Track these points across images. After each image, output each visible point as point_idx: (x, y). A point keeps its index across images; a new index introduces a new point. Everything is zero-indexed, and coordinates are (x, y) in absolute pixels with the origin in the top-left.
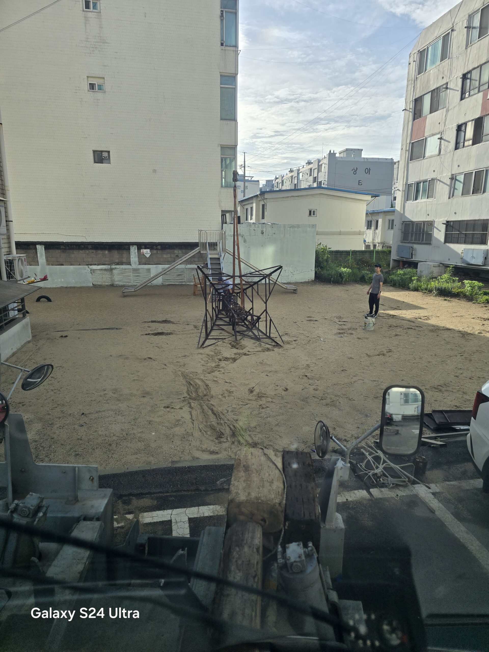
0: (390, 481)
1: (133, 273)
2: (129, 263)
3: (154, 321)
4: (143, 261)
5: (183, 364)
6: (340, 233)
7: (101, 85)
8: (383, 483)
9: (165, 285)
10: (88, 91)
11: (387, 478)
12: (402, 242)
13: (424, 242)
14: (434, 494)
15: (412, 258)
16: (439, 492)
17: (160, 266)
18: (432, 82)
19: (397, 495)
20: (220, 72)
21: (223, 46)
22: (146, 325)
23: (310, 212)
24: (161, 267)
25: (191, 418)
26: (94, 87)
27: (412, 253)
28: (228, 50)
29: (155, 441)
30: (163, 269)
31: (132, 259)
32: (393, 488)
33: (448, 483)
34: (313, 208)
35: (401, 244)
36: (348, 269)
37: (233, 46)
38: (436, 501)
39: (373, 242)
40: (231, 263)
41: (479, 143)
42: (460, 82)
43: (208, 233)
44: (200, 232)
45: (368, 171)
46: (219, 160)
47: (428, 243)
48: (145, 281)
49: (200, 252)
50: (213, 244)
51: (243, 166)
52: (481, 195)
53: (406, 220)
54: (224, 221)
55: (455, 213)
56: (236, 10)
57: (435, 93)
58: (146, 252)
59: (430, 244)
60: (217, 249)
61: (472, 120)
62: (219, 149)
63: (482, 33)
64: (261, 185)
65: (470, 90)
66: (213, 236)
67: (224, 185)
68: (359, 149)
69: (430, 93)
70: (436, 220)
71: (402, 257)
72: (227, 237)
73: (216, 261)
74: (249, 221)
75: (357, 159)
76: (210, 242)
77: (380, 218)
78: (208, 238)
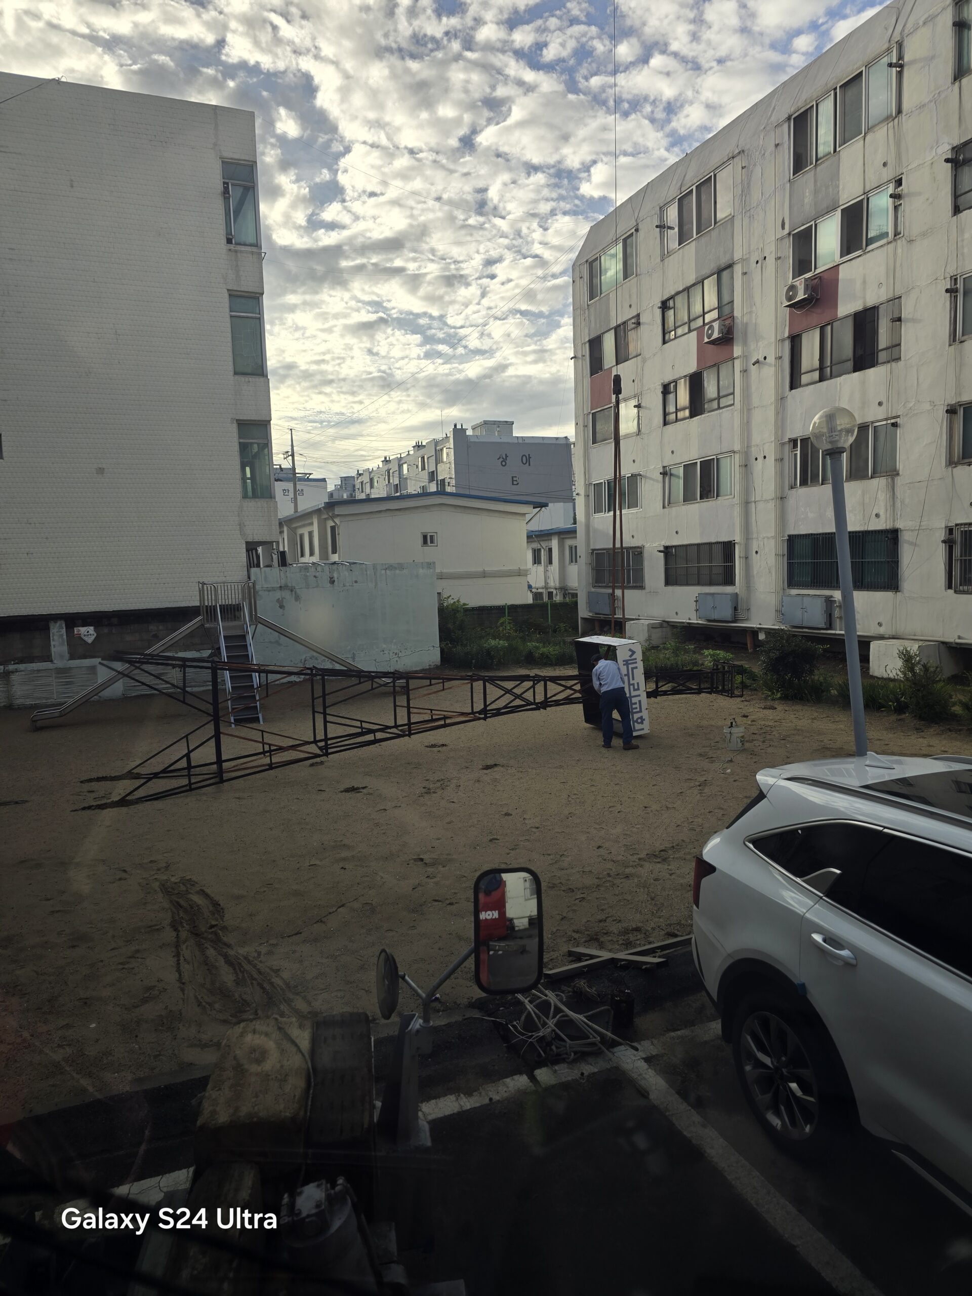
0: (570, 1048)
1: (57, 678)
2: (48, 658)
3: (103, 777)
4: (79, 650)
5: (165, 865)
6: (484, 575)
8: (558, 1055)
9: (131, 696)
11: (564, 1044)
12: (594, 587)
13: (631, 584)
14: (648, 1060)
15: (614, 614)
16: (657, 1055)
18: (613, 313)
19: (582, 1074)
20: (228, 290)
21: (231, 243)
22: (86, 786)
23: (425, 537)
25: (180, 980)
27: (614, 605)
28: (241, 252)
29: (97, 1041)
31: (53, 650)
32: (575, 1061)
33: (672, 1034)
34: (429, 529)
35: (593, 590)
36: (501, 642)
37: (251, 245)
38: (651, 1072)
39: (546, 587)
40: (271, 642)
41: (701, 414)
42: (658, 312)
43: (219, 587)
44: (203, 587)
45: (527, 460)
46: (236, 448)
47: (639, 585)
48: (84, 693)
49: (203, 625)
50: (231, 609)
51: (290, 454)
52: (714, 502)
53: (598, 547)
54: (253, 562)
55: (677, 532)
56: (254, 183)
57: (620, 331)
58: (86, 633)
59: (642, 587)
60: (239, 618)
61: (685, 376)
62: (234, 428)
63: (683, 238)
64: (331, 487)
65: (675, 328)
66: (230, 591)
67: (250, 493)
68: (506, 422)
69: (613, 331)
70: (647, 545)
71: (596, 614)
72: (260, 593)
73: (238, 642)
74: (307, 559)
75: (505, 439)
76: (224, 603)
77: (555, 544)
78: (220, 596)
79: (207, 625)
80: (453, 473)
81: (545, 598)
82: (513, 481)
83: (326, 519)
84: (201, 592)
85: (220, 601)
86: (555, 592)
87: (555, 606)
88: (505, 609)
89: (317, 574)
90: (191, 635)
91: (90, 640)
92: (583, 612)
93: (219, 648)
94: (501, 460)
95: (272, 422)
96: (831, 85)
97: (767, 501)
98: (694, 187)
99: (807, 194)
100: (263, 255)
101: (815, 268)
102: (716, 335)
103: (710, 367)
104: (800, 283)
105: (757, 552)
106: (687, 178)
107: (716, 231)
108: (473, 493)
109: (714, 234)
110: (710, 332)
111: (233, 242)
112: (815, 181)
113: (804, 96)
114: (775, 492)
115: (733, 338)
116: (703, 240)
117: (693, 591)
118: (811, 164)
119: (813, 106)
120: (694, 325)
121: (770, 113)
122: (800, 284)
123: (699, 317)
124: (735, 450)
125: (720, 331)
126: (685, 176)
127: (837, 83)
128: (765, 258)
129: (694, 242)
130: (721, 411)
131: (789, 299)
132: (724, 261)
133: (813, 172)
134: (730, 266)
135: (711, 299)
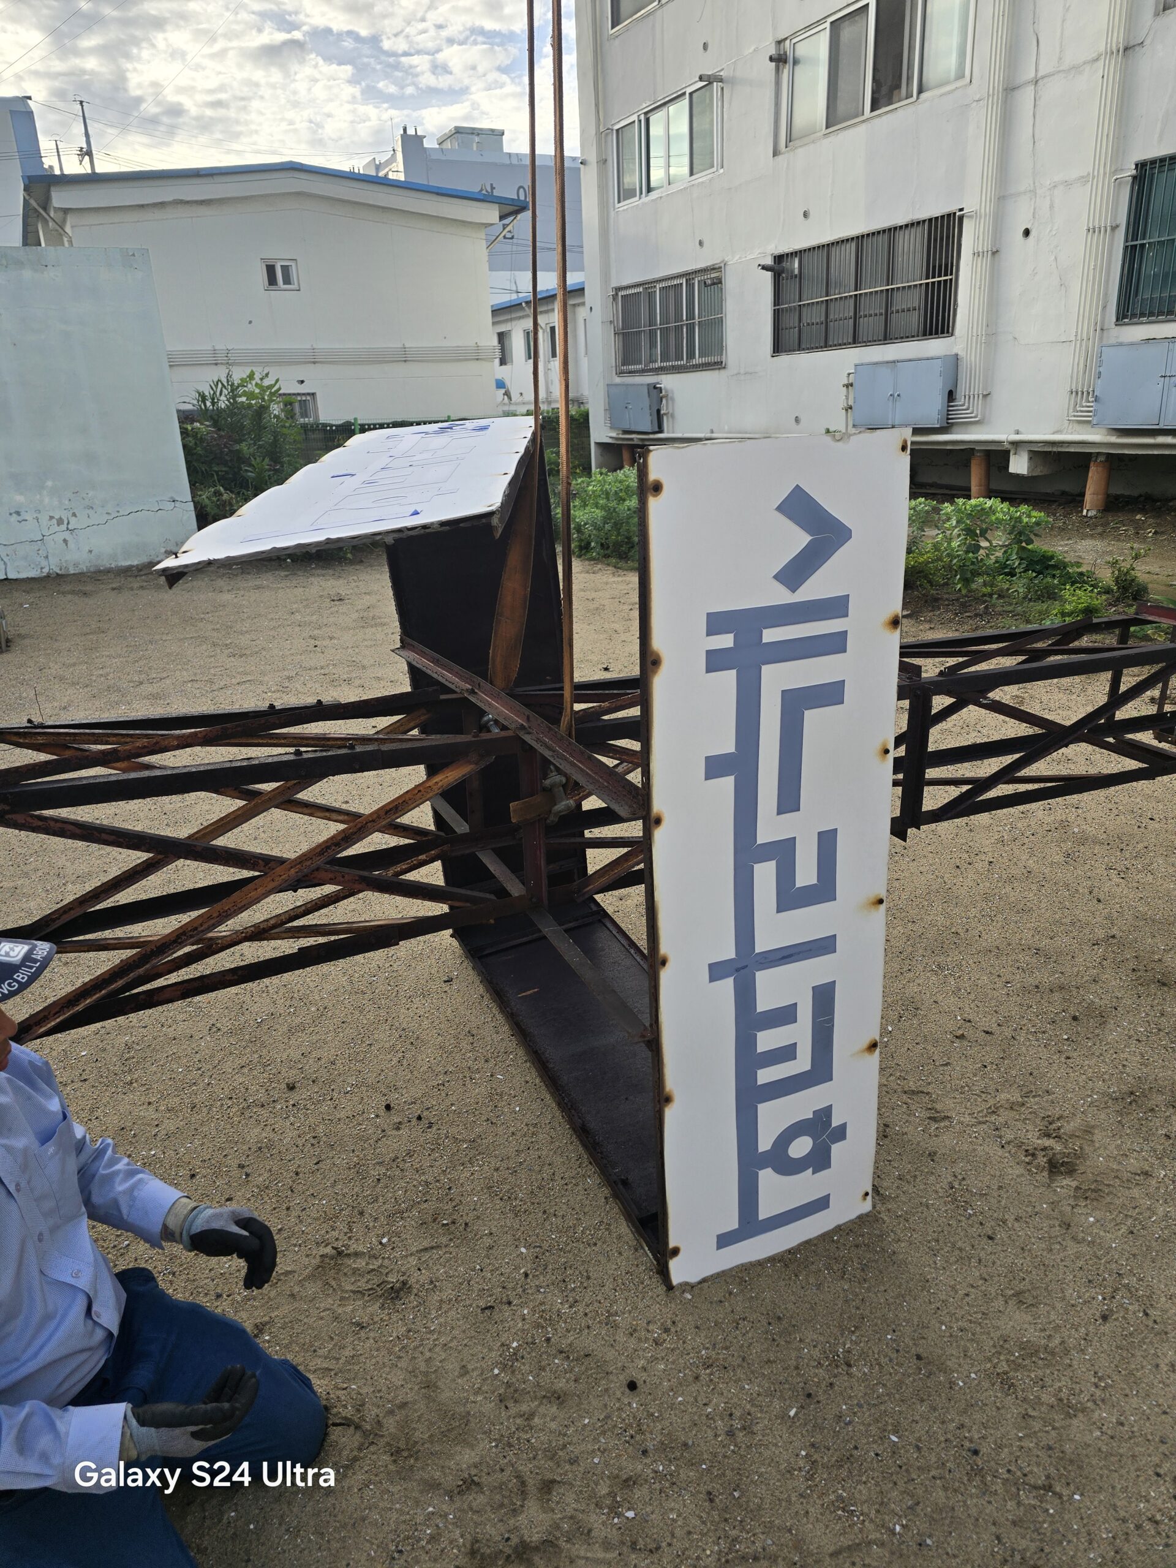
6: (404, 356)
12: (620, 373)
13: (697, 360)
15: (661, 431)
23: (271, 270)
27: (658, 411)
34: (279, 254)
35: (618, 381)
47: (714, 360)
52: (911, 108)
53: (626, 281)
55: (806, 215)
59: (719, 365)
68: (492, 130)
70: (733, 260)
71: (625, 432)
75: (489, 158)
92: (600, 431)
105: (1027, 232)
114: (1109, 35)
117: (841, 362)
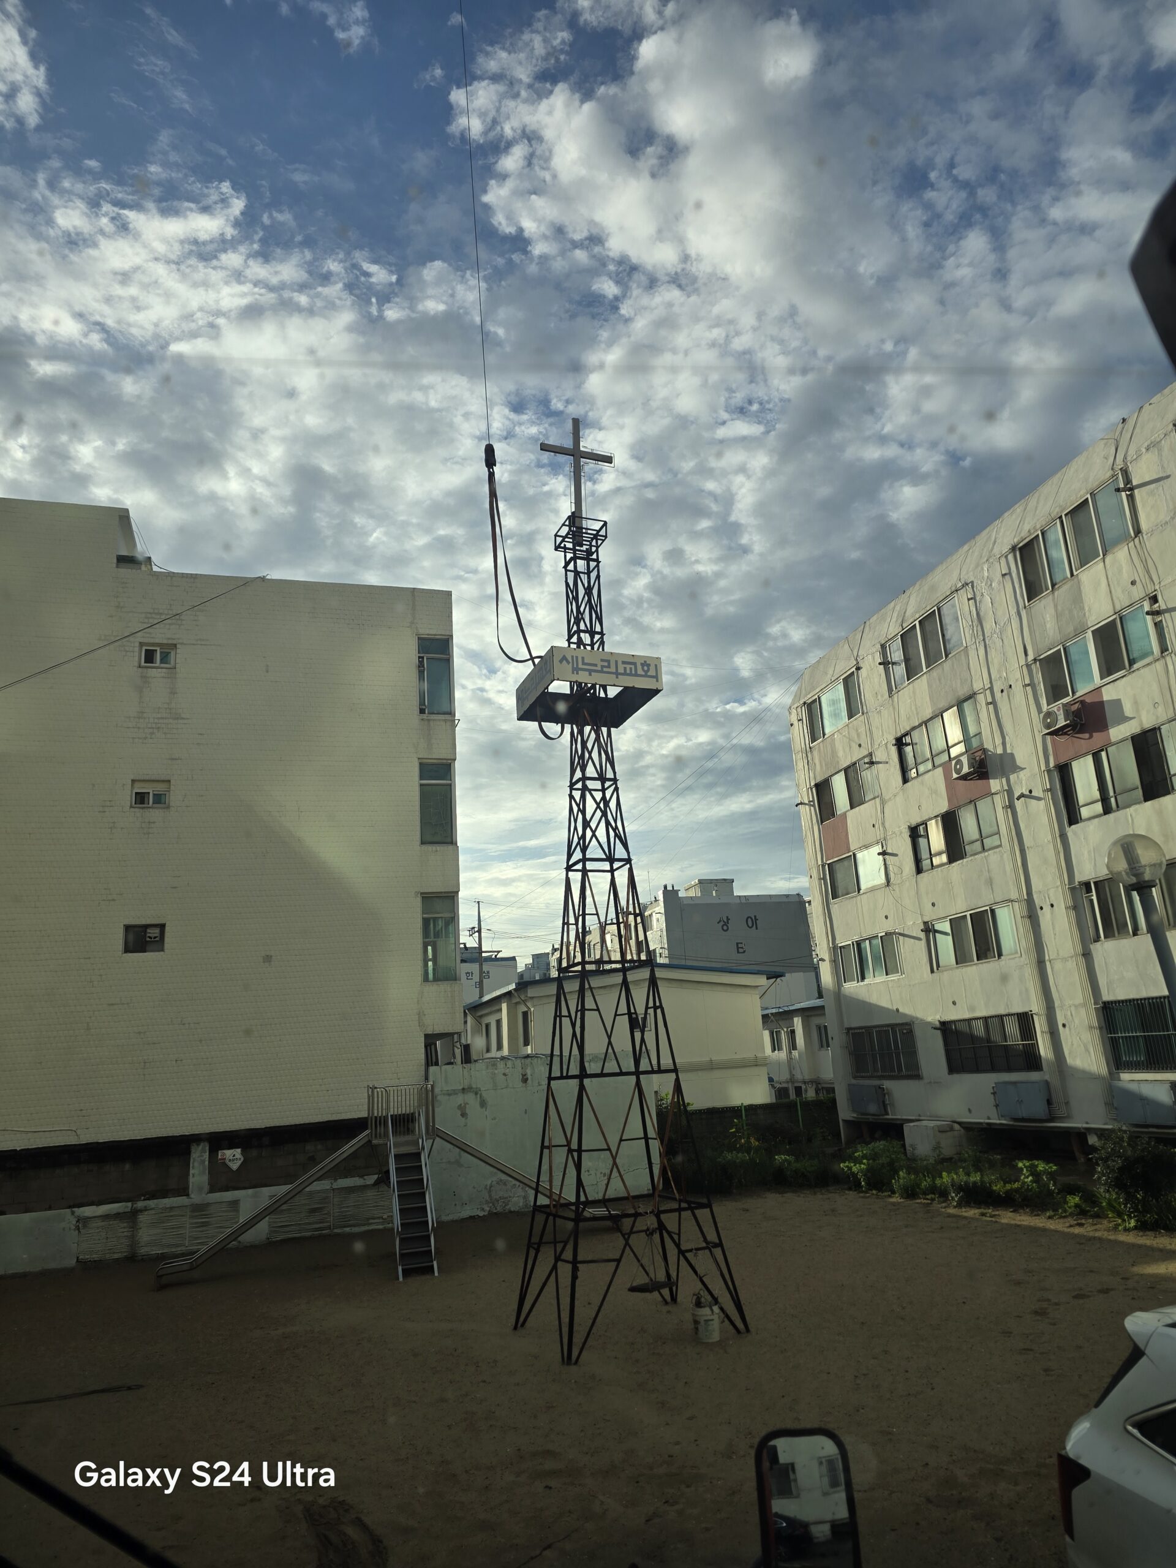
1: (192, 1217)
2: (184, 1191)
4: (222, 1180)
6: (711, 1066)
7: (161, 795)
9: (277, 1241)
10: (131, 807)
12: (855, 1077)
13: (904, 1073)
15: (886, 1114)
17: (266, 1191)
18: (841, 754)
20: (419, 759)
21: (425, 713)
24: (266, 1194)
26: (146, 799)
27: (884, 1102)
28: (434, 720)
30: (271, 1197)
31: (191, 1180)
35: (854, 1081)
36: (740, 1155)
37: (445, 713)
39: (792, 1080)
40: (449, 1162)
41: (962, 858)
42: (893, 751)
43: (392, 1092)
44: (373, 1092)
45: (752, 922)
46: (419, 924)
47: (914, 1073)
48: (222, 1236)
49: (370, 1141)
50: (404, 1119)
51: (476, 929)
52: (997, 963)
53: (853, 1026)
54: (431, 1060)
55: (954, 1003)
56: (449, 654)
57: (851, 772)
58: (231, 1158)
59: (918, 1077)
60: (413, 1131)
61: (936, 817)
62: (418, 902)
63: (912, 672)
64: (521, 966)
65: (916, 765)
66: (404, 1097)
67: (431, 976)
68: (725, 880)
69: (842, 773)
71: (863, 1114)
72: (439, 1098)
73: (411, 1163)
74: (494, 1053)
75: (724, 900)
76: (396, 1113)
77: (798, 1022)
78: (392, 1104)
79: (375, 1142)
80: (665, 941)
81: (792, 1095)
82: (738, 948)
83: (517, 1003)
84: (371, 1098)
85: (392, 1110)
86: (803, 1087)
87: (806, 1104)
88: (741, 1110)
89: (507, 1071)
90: (354, 1155)
91: (235, 1166)
92: (845, 1112)
93: (388, 1172)
94: (722, 923)
95: (460, 894)
96: (1055, 513)
97: (1065, 960)
98: (917, 623)
99: (1048, 619)
100: (457, 721)
101: (1074, 693)
102: (966, 769)
103: (965, 805)
104: (1057, 707)
105: (1064, 1025)
106: (908, 613)
107: (949, 662)
108: (689, 963)
109: (947, 666)
110: (958, 767)
111: (426, 712)
112: (1056, 606)
113: (1027, 527)
114: (1074, 948)
115: (987, 772)
116: (935, 673)
117: (986, 1081)
118: (1047, 589)
119: (1038, 535)
120: (938, 761)
121: (991, 546)
122: (1058, 710)
123: (944, 751)
124: (1012, 898)
125: (970, 765)
126: (905, 613)
127: (1062, 511)
128: (1010, 686)
129: (925, 676)
130: (986, 854)
131: (1048, 726)
132: (963, 692)
133: (1051, 597)
134: (971, 696)
135: (954, 733)
